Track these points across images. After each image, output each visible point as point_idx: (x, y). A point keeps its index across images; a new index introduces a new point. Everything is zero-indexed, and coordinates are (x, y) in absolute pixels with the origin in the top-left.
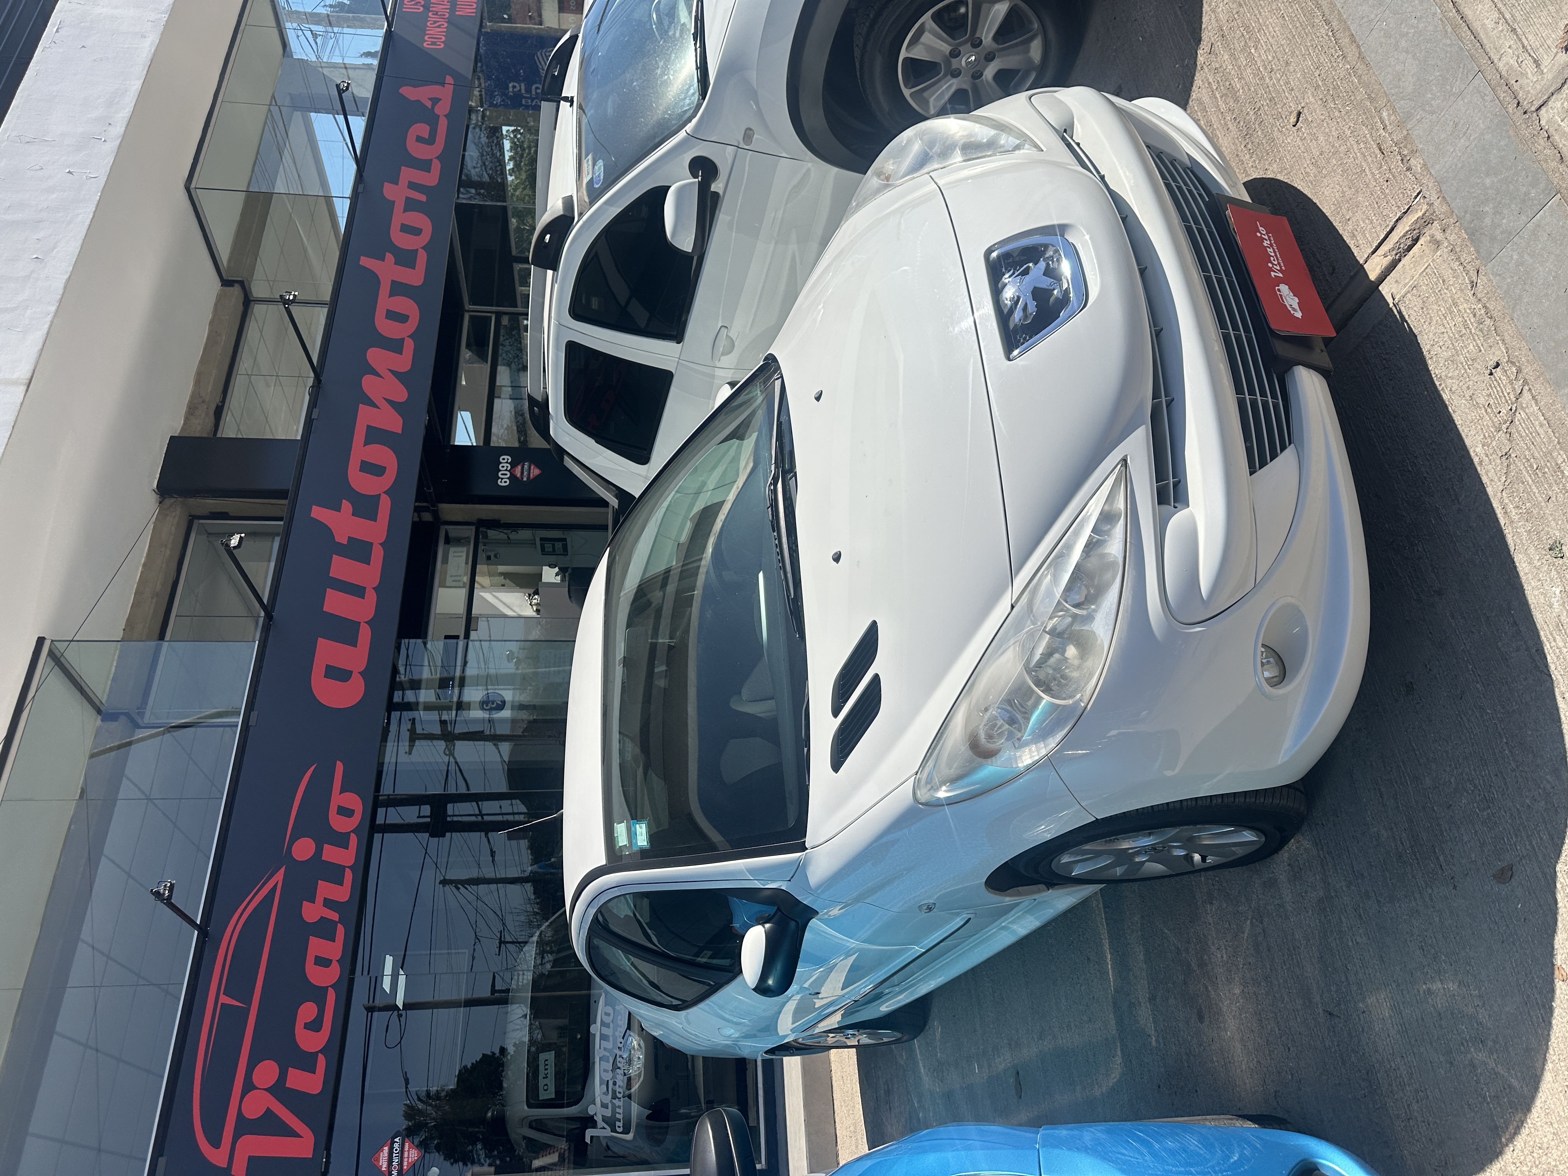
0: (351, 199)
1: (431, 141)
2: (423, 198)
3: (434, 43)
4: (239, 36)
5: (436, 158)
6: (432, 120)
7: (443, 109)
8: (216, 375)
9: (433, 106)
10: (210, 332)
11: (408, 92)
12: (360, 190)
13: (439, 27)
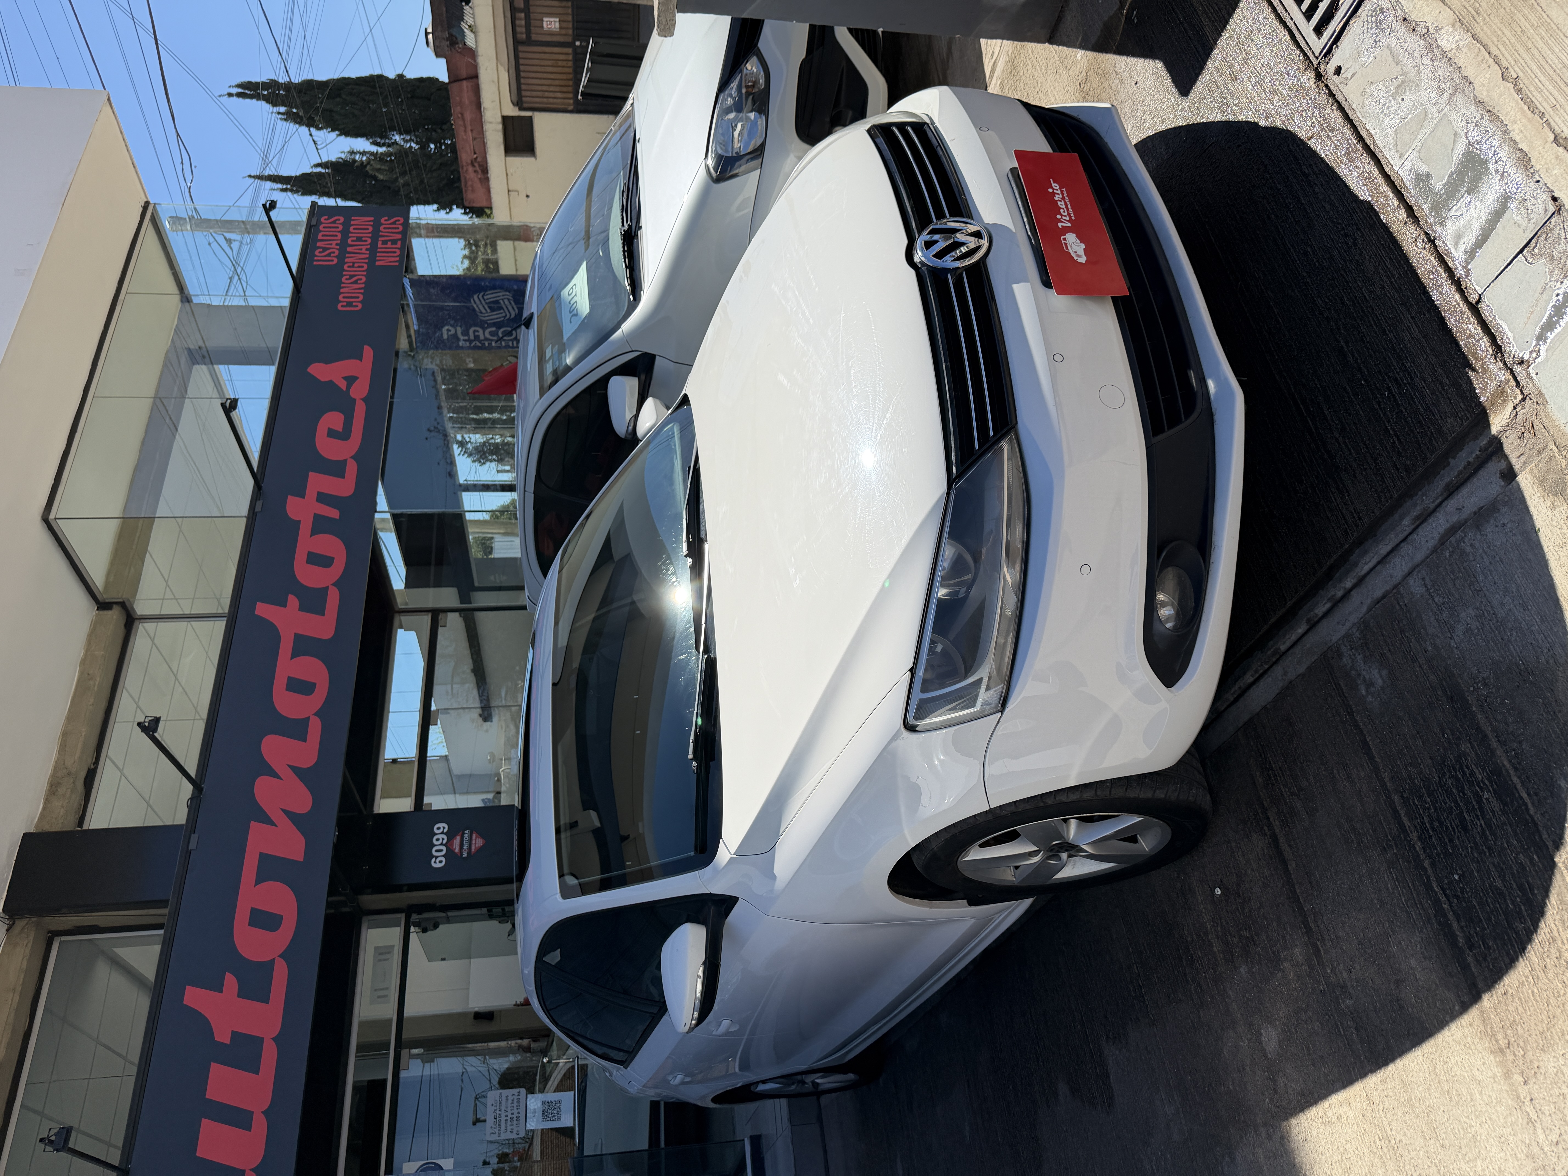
0: (248, 518)
1: (344, 435)
2: (334, 513)
3: (350, 304)
4: (118, 308)
5: (351, 457)
6: (347, 407)
7: (359, 391)
8: (86, 733)
9: (349, 387)
10: (81, 673)
11: (320, 371)
12: (258, 508)
13: (356, 282)
